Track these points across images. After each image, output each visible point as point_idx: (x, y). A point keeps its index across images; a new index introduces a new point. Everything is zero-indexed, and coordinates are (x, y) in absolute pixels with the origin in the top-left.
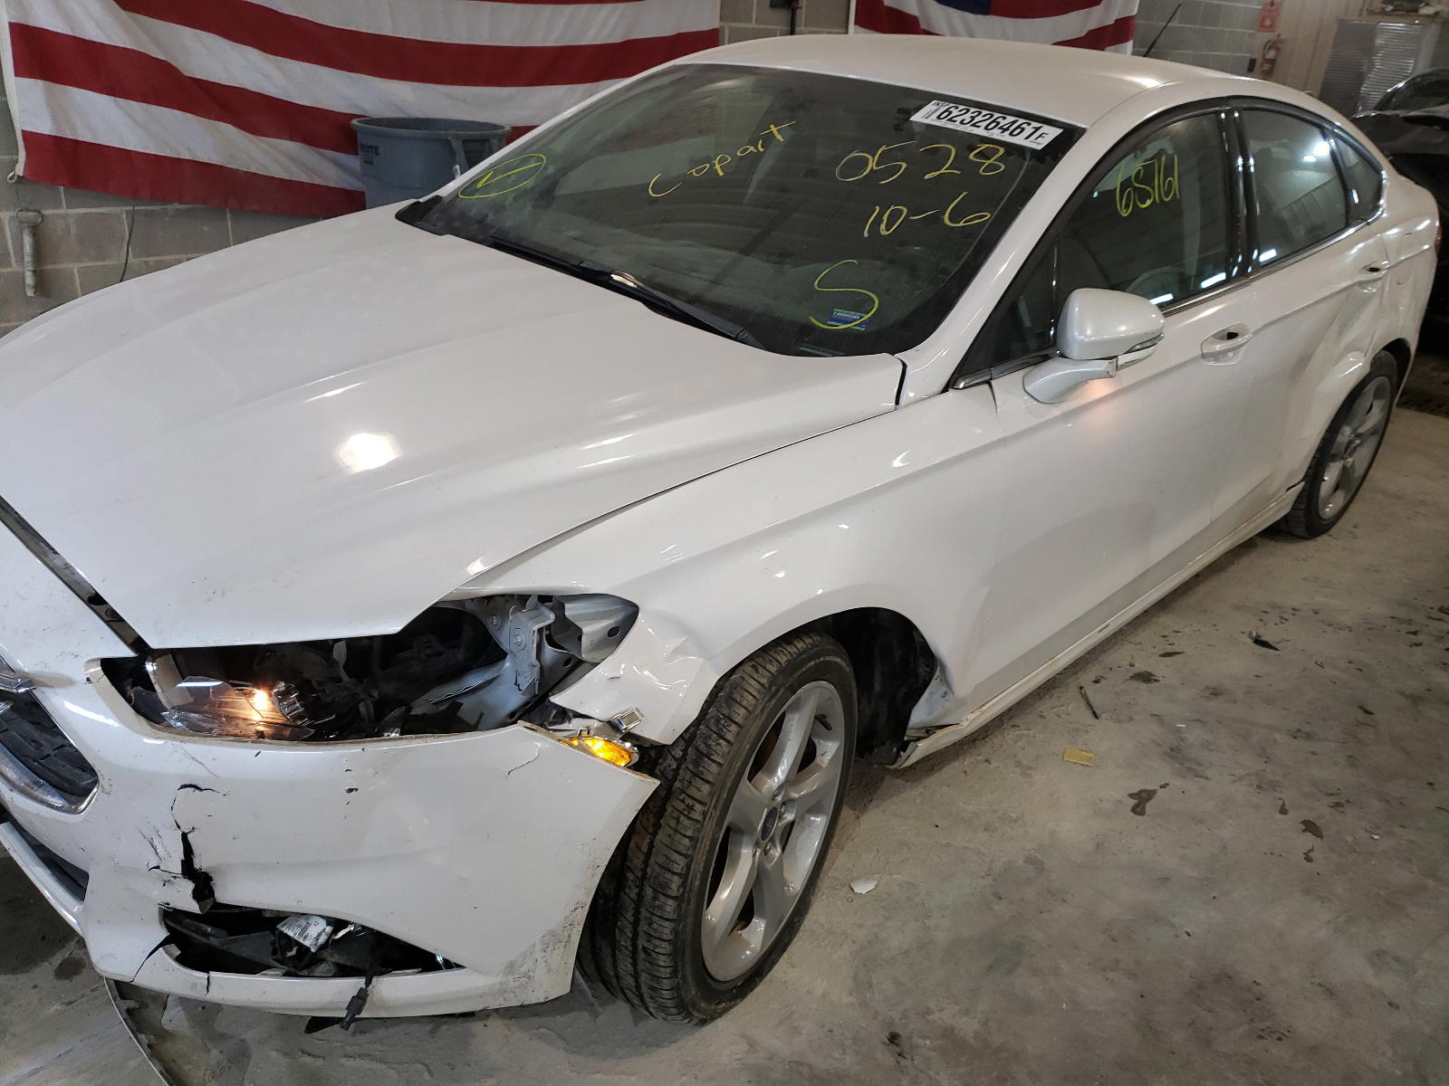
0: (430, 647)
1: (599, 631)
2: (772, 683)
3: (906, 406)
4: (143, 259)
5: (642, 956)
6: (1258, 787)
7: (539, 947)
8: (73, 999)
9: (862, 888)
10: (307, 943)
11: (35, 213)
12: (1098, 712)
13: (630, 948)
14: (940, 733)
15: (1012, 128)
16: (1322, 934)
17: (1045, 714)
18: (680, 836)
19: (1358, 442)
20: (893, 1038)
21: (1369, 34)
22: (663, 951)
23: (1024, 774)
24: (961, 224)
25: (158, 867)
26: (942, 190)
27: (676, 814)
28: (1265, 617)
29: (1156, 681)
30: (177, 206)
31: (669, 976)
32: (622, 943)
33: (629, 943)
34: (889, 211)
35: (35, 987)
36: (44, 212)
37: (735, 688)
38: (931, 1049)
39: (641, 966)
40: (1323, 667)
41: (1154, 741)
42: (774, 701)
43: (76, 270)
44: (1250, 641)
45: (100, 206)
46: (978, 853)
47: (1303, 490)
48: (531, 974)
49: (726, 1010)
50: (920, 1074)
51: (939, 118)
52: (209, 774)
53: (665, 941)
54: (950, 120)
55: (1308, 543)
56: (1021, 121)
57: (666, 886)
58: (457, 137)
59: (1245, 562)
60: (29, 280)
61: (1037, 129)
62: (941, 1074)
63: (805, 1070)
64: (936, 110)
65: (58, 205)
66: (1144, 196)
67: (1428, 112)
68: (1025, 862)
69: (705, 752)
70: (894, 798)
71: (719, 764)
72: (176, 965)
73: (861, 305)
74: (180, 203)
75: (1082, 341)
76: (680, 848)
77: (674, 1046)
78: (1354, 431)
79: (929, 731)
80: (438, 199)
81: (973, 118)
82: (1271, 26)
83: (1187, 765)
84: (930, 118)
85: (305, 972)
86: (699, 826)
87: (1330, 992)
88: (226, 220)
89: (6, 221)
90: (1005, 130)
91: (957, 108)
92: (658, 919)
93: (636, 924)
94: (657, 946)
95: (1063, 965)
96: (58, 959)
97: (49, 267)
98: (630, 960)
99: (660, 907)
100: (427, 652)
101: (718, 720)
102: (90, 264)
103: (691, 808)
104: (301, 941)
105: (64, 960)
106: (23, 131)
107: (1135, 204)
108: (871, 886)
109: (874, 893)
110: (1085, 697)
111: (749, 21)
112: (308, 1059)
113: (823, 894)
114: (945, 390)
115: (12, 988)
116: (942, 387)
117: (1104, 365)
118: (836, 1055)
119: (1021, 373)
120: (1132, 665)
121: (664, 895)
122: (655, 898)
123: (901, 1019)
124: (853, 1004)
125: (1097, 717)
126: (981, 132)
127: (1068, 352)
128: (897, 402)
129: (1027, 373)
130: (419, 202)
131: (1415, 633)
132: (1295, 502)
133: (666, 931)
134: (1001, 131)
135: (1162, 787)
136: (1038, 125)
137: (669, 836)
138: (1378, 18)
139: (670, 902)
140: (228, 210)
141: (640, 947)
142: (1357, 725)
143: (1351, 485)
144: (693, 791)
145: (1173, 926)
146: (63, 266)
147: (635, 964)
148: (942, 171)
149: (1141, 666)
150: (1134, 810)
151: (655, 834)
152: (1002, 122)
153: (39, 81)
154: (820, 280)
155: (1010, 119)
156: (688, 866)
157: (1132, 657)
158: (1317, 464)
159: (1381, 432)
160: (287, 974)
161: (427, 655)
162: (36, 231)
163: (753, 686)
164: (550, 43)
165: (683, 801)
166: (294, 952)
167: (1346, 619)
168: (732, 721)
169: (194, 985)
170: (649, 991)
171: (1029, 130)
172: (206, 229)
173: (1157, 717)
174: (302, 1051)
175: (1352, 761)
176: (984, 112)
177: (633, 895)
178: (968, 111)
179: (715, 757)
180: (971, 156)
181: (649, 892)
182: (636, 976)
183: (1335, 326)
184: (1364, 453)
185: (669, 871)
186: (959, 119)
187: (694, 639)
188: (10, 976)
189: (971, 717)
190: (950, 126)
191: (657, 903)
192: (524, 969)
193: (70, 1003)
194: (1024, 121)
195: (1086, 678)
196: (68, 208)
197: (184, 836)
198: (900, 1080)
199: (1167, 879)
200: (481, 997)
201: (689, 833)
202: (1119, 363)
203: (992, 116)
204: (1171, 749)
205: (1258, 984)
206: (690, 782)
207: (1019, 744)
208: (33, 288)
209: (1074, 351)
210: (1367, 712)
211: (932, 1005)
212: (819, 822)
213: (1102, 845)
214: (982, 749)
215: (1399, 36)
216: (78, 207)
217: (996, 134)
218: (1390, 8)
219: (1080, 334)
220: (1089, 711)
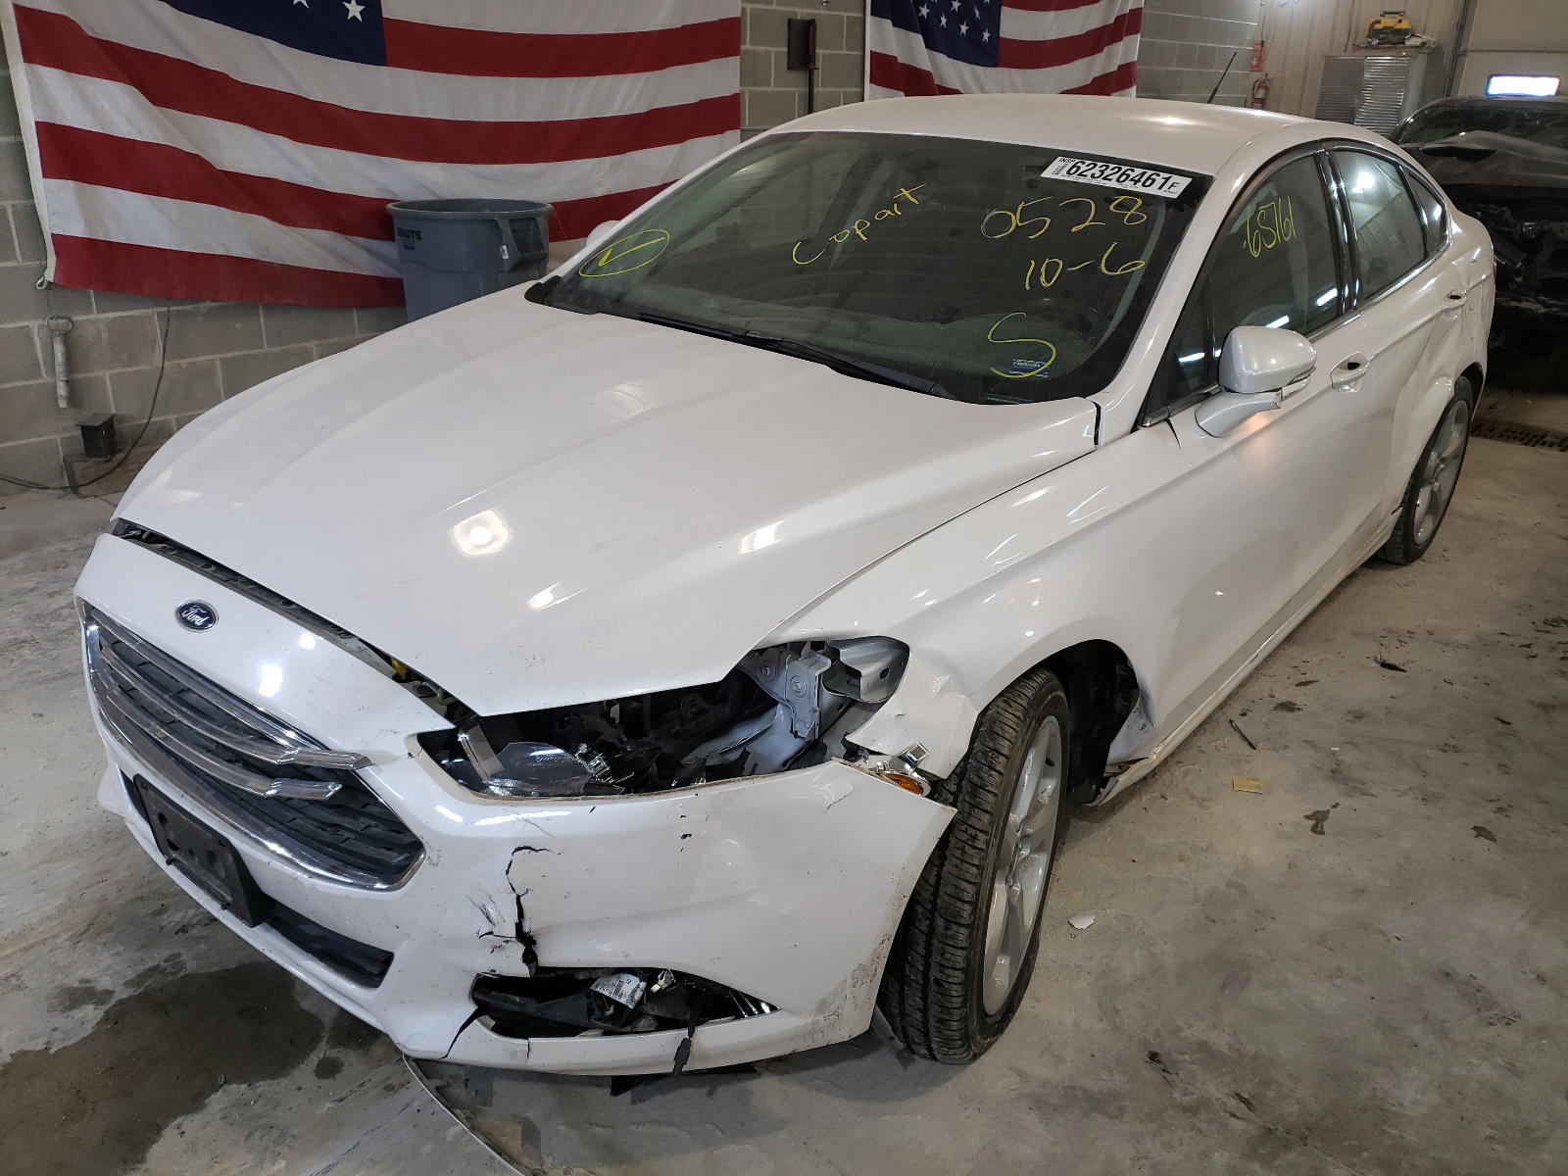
0: (693, 705)
1: (873, 673)
2: (1026, 715)
3: (1106, 445)
4: (176, 362)
5: (933, 987)
6: (1423, 799)
7: (849, 982)
8: (342, 1096)
9: (1083, 923)
10: (623, 1001)
11: (64, 321)
12: (1254, 744)
13: (921, 982)
14: (1134, 768)
15: (1143, 180)
16: (1521, 927)
17: (1204, 748)
18: (967, 865)
19: (1442, 466)
20: (1154, 1057)
21: (1359, 68)
22: (956, 980)
23: (1200, 806)
24: (1118, 273)
25: (491, 933)
26: (1091, 243)
27: (960, 845)
28: (1385, 642)
29: (1299, 709)
30: (209, 304)
31: (959, 1006)
32: (913, 978)
33: (920, 977)
34: (1044, 265)
35: (300, 1089)
36: (74, 319)
37: (994, 723)
38: (1192, 1063)
39: (931, 998)
40: (1452, 684)
41: (1313, 765)
42: (1029, 733)
43: (107, 379)
44: (1375, 665)
45: (132, 309)
46: (1181, 882)
47: (1401, 516)
48: (840, 1011)
49: (990, 1045)
50: (1188, 1086)
51: (1068, 173)
52: (542, 834)
53: (958, 970)
54: (1080, 175)
55: (1404, 569)
56: (1150, 172)
57: (959, 914)
58: (503, 216)
59: (1351, 591)
60: (62, 390)
61: (1167, 179)
62: (1208, 1084)
63: (1079, 1093)
64: (1064, 167)
65: (89, 311)
66: (1268, 237)
67: (1447, 143)
68: (1227, 886)
69: (979, 783)
70: (1085, 839)
71: (995, 795)
72: (494, 1036)
73: (1040, 354)
74: (213, 301)
75: (1250, 376)
76: (968, 877)
77: (948, 1084)
78: (1439, 455)
79: (1124, 766)
80: (556, 279)
81: (1102, 172)
82: (1258, 66)
83: (1351, 784)
84: (1061, 174)
85: (628, 1029)
86: (983, 854)
87: (1541, 979)
88: (258, 315)
89: (36, 330)
90: (1136, 182)
91: (1084, 163)
92: (951, 948)
93: (927, 957)
94: (949, 976)
95: (1290, 976)
96: (314, 1059)
97: (81, 376)
98: (920, 995)
99: (953, 937)
100: (693, 710)
101: (985, 754)
102: (123, 370)
103: (974, 838)
104: (617, 999)
105: (320, 1061)
106: (54, 236)
107: (1263, 245)
108: (1090, 921)
109: (1093, 927)
110: (1236, 729)
111: (769, 85)
112: (599, 1130)
113: (1046, 933)
114: (1134, 429)
115: (276, 1093)
116: (1130, 427)
117: (1272, 397)
118: (1105, 1077)
119: (1191, 411)
120: (1272, 696)
121: (956, 924)
122: (947, 928)
123: (1154, 1039)
124: (1106, 1030)
125: (1254, 748)
126: (1113, 184)
127: (1236, 387)
128: (1096, 441)
129: (1200, 408)
130: (539, 284)
131: (1529, 646)
132: (1395, 529)
133: (959, 959)
134: (1132, 183)
135: (1334, 806)
136: (1167, 175)
137: (956, 866)
138: (1363, 53)
139: (963, 930)
140: (260, 306)
141: (932, 979)
142: (1499, 735)
143: (1439, 509)
144: (973, 821)
145: (1382, 932)
146: (96, 374)
147: (925, 998)
148: (1086, 224)
149: (1281, 697)
150: (1314, 830)
151: (942, 866)
152: (1132, 175)
153: (70, 181)
154: (992, 334)
155: (1138, 171)
156: (977, 894)
157: (1271, 689)
158: (1412, 488)
159: (1461, 455)
160: (607, 1033)
161: (693, 713)
162: (67, 338)
163: (1010, 719)
164: (577, 116)
165: (966, 832)
166: (611, 1011)
167: (1462, 638)
168: (998, 752)
169: (514, 1054)
170: (937, 1025)
171: (1159, 181)
172: (238, 326)
173: (1311, 744)
174: (590, 1123)
175: (1504, 768)
176: (1112, 166)
177: (924, 928)
178: (1095, 165)
179: (990, 788)
180: (1112, 208)
181: (940, 922)
182: (925, 1012)
183: (1426, 354)
184: (1447, 477)
185: (960, 900)
186: (1089, 173)
187: (958, 676)
188: (269, 1082)
189: (1158, 750)
190: (1082, 180)
191: (949, 932)
192: (833, 1007)
193: (341, 1100)
194: (1153, 172)
195: (1233, 712)
196: (98, 312)
197: (518, 898)
198: (1171, 1093)
199: (1363, 891)
200: (792, 1039)
201: (976, 862)
202: (1284, 395)
203: (1120, 169)
204: (1332, 771)
205: (1475, 978)
206: (970, 814)
207: (1188, 779)
208: (66, 398)
209: (1243, 386)
210: (1503, 722)
211: (1180, 1023)
212: (1043, 859)
213: (1294, 865)
214: (1154, 786)
215: (1389, 69)
216: (108, 312)
217: (1129, 186)
218: (1375, 42)
219: (1248, 369)
220: (1245, 742)
